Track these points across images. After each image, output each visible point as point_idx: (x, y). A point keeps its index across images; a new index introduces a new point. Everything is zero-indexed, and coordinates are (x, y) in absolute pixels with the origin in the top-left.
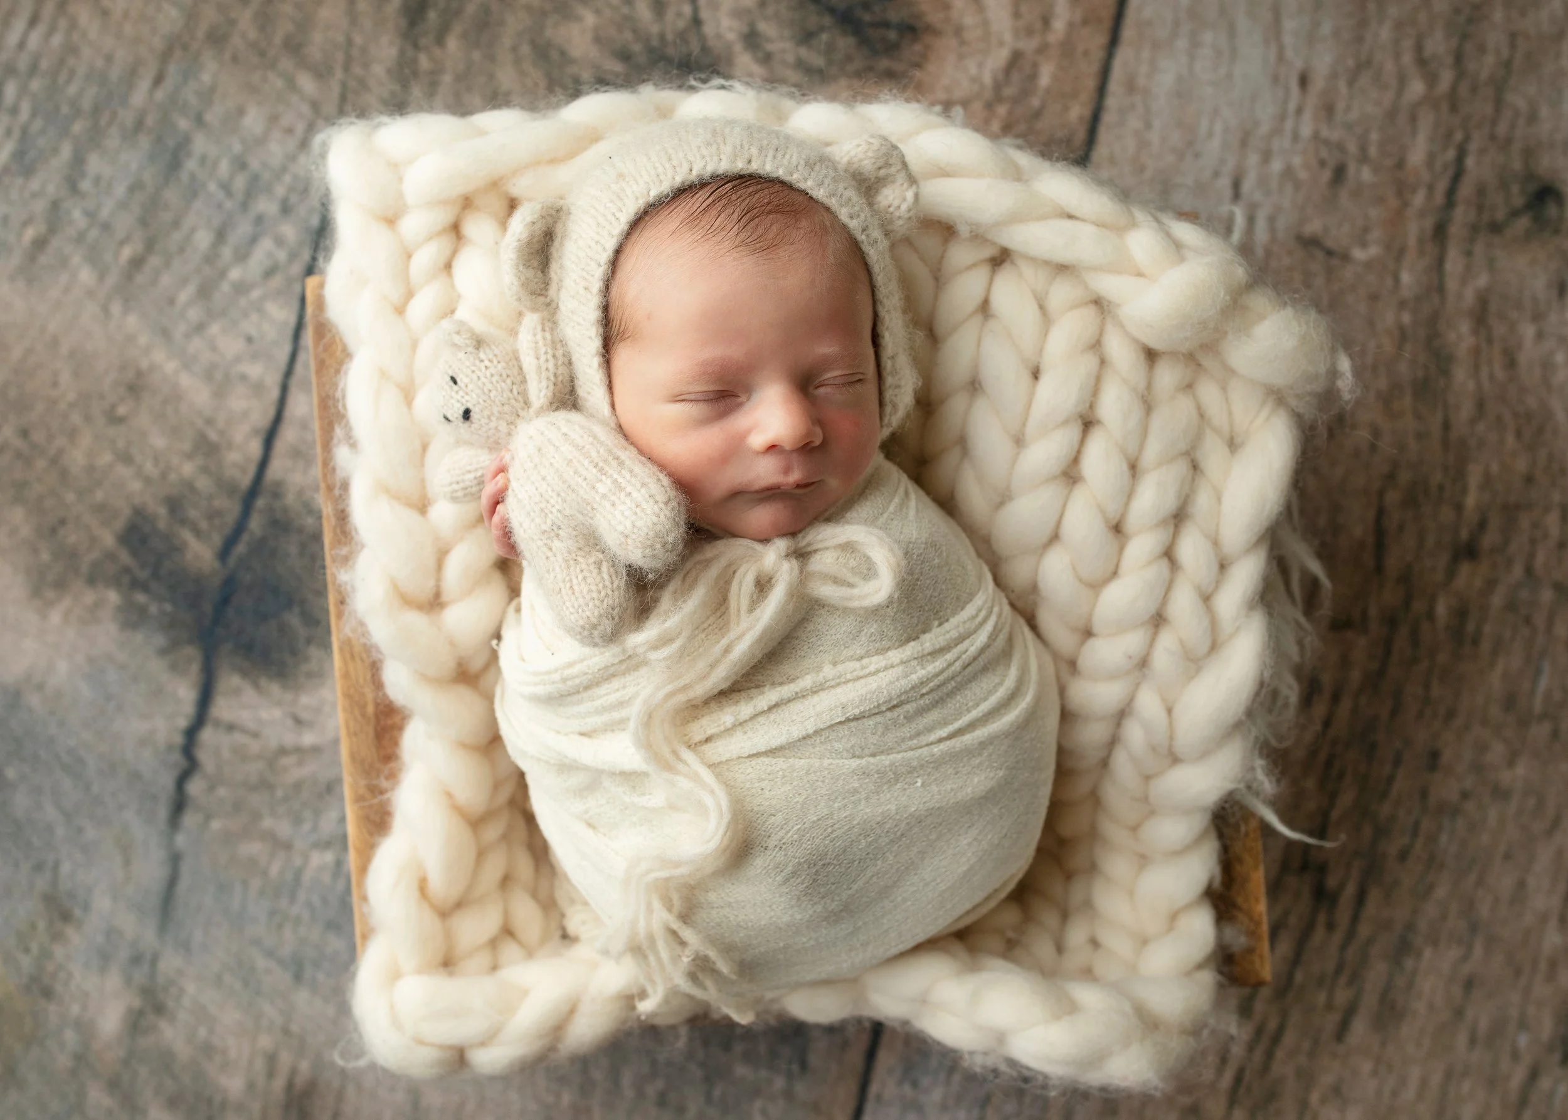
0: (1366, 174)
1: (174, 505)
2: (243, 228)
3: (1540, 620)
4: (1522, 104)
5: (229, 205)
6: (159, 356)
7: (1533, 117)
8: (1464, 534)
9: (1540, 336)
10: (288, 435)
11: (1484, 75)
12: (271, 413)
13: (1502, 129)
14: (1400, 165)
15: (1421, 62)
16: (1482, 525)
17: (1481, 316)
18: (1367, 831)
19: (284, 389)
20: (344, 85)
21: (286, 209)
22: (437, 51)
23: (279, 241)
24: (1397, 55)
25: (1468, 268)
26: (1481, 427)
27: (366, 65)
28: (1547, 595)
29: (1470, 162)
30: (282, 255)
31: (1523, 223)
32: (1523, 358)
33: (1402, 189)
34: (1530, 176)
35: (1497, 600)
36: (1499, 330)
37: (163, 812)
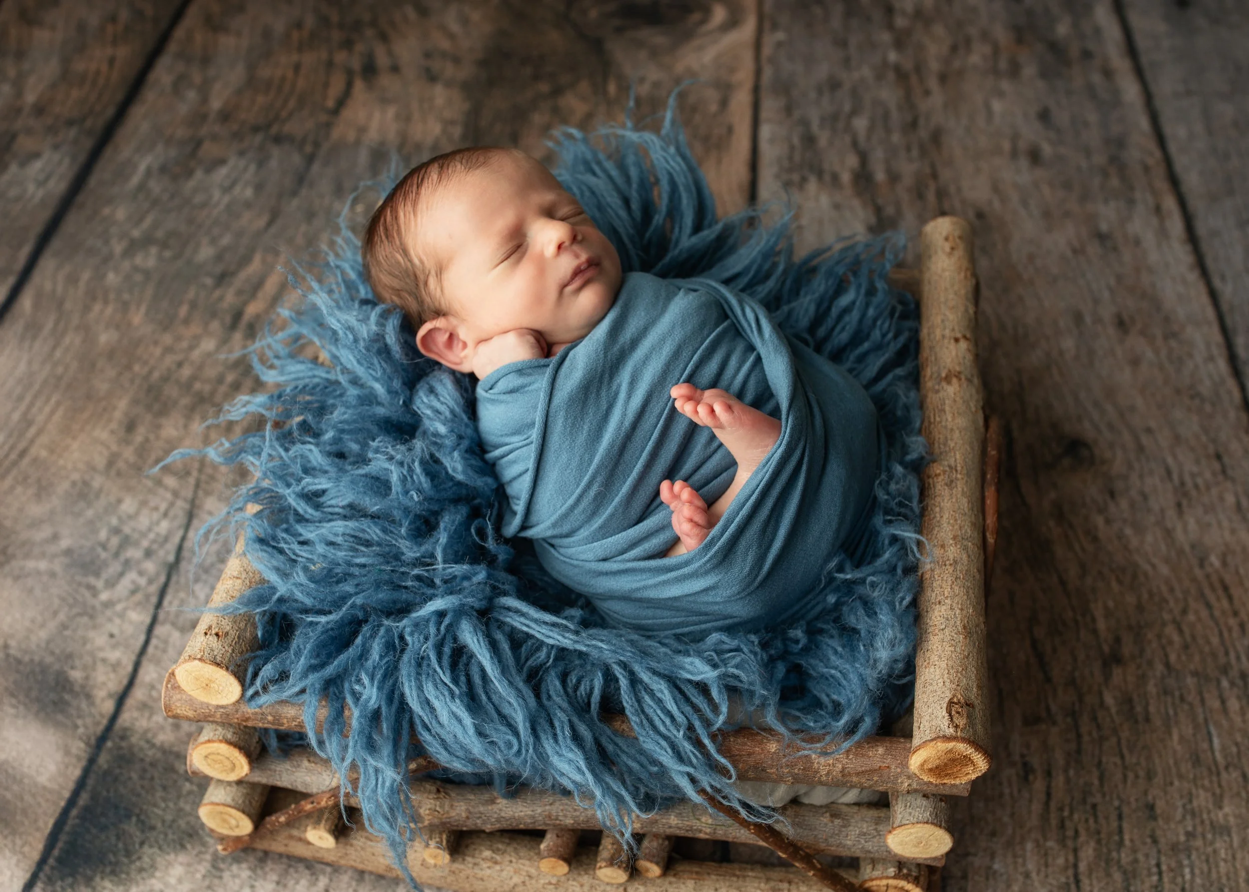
2: (114, 568)
3: (1192, 697)
4: (1038, 402)
5: (104, 556)
7: (1049, 407)
8: (1106, 649)
10: (138, 694)
12: (125, 682)
13: (1030, 416)
17: (1060, 515)
19: (137, 666)
23: (141, 574)
25: (1040, 490)
26: (1089, 580)
28: (1190, 682)
30: (143, 581)
31: (1067, 461)
32: (1101, 535)
34: (1060, 438)
36: (1077, 522)
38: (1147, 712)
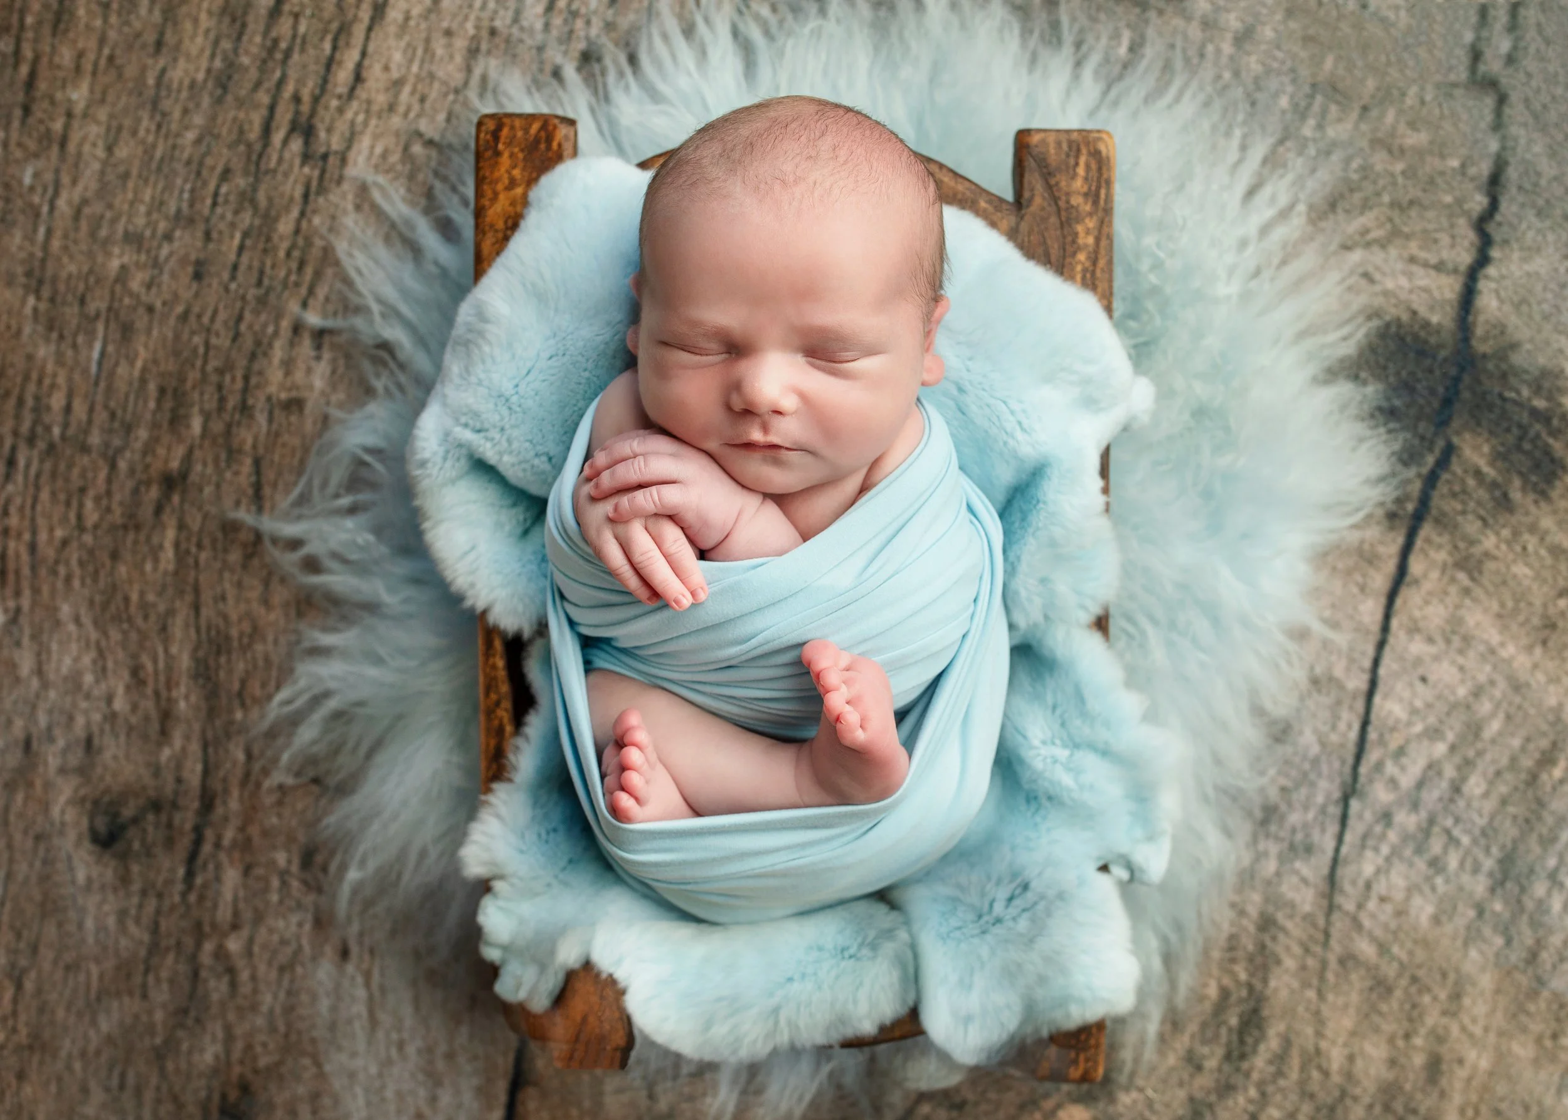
0: (281, 858)
1: (1504, 503)
2: (1431, 796)
3: (101, 416)
4: (132, 928)
5: (1449, 822)
6: (1522, 662)
7: (122, 914)
8: (176, 499)
9: (109, 699)
10: (1380, 580)
11: (170, 959)
12: (1399, 602)
13: (151, 904)
14: (247, 870)
15: (231, 971)
16: (159, 510)
17: (166, 716)
18: (261, 197)
19: (1385, 628)
20: (1327, 947)
21: (1386, 817)
22: (1227, 981)
23: (1393, 782)
24: (253, 978)
25: (179, 766)
26: (162, 608)
27: (1303, 968)
28: (95, 439)
29: (181, 872)
30: (1390, 768)
31: (128, 812)
32: (126, 675)
33: (245, 845)
34: (124, 857)
35: (143, 434)
36: (148, 705)
37: (1512, 173)
38: (159, 401)
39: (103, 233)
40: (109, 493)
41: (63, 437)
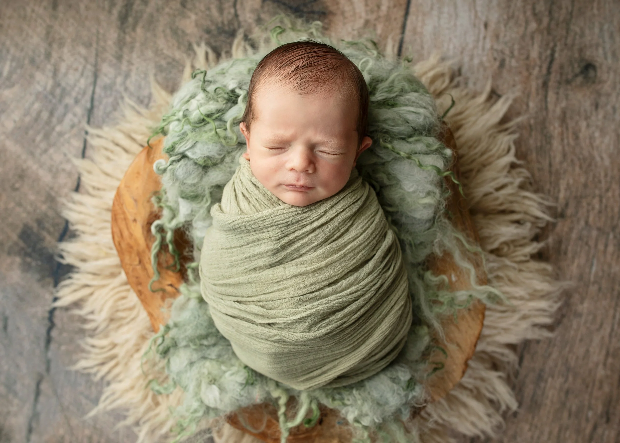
0: (514, 63)
1: (39, 222)
2: (60, 110)
3: (592, 243)
4: (578, 30)
5: (54, 101)
6: (30, 163)
7: (582, 35)
8: (559, 210)
9: (588, 126)
11: (561, 19)
13: (569, 41)
14: (528, 58)
15: (535, 15)
16: (567, 205)
17: (563, 119)
20: (97, 50)
21: (77, 101)
22: (133, 34)
23: (75, 115)
24: (525, 13)
25: (557, 99)
26: (565, 165)
27: (105, 41)
28: (594, 233)
29: (557, 55)
31: (579, 79)
32: (581, 135)
33: (528, 68)
34: (582, 59)
35: (574, 235)
36: (571, 124)
37: (42, 343)
39: (591, 317)
40: (588, 211)
41: (608, 234)
